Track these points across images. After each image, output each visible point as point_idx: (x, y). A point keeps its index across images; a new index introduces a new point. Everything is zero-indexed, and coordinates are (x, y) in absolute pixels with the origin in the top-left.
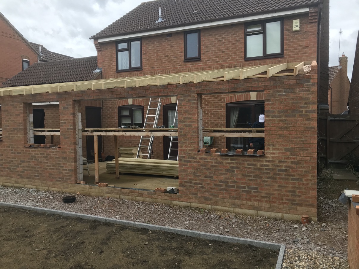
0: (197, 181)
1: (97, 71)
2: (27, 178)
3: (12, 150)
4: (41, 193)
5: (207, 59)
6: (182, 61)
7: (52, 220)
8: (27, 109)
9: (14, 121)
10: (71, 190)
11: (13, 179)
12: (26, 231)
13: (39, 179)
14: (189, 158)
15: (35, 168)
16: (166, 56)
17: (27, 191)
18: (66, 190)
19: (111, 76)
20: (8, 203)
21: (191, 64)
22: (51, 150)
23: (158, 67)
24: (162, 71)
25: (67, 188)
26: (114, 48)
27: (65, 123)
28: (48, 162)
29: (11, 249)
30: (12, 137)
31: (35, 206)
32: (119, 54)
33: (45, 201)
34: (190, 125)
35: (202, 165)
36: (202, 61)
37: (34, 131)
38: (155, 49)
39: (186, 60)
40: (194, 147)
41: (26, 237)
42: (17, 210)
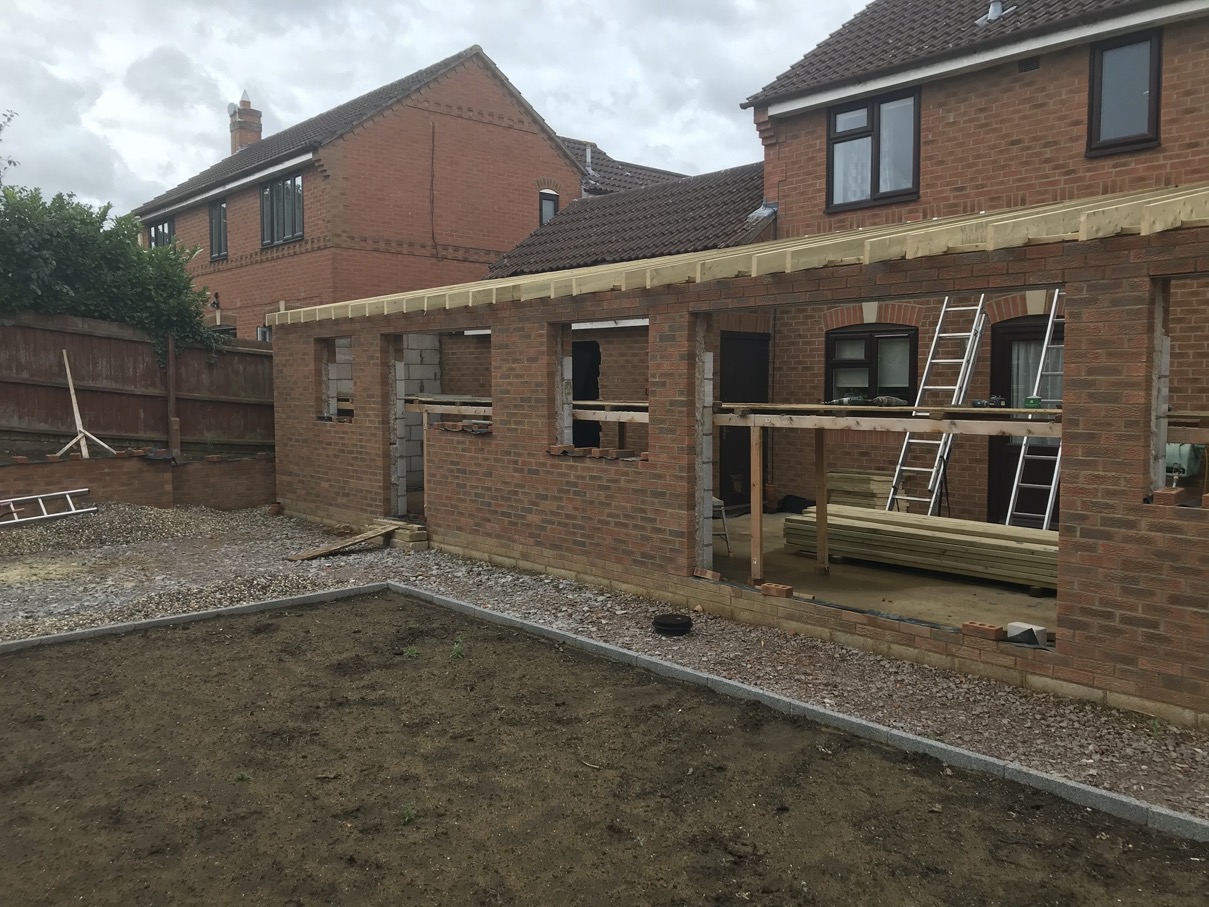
0: (1136, 610)
1: (763, 212)
2: (554, 547)
3: (516, 462)
4: (591, 596)
5: (1187, 141)
6: (1076, 156)
7: (625, 682)
8: (556, 342)
9: (521, 376)
10: (677, 597)
11: (516, 546)
12: (557, 705)
13: (585, 553)
14: (1105, 521)
15: (574, 518)
16: (1013, 143)
17: (553, 586)
18: (662, 593)
19: (808, 226)
20: (505, 615)
21: (1114, 167)
22: (621, 466)
23: (977, 187)
24: (992, 200)
25: (664, 588)
26: (822, 131)
27: (664, 384)
28: (610, 504)
29: (521, 751)
30: (517, 423)
31: (577, 632)
32: (839, 148)
33: (604, 622)
34: (1116, 399)
35: (1161, 554)
36: (1165, 150)
37: (575, 407)
38: (971, 120)
39: (1095, 149)
40: (1128, 481)
41: (559, 721)
42: (529, 638)
